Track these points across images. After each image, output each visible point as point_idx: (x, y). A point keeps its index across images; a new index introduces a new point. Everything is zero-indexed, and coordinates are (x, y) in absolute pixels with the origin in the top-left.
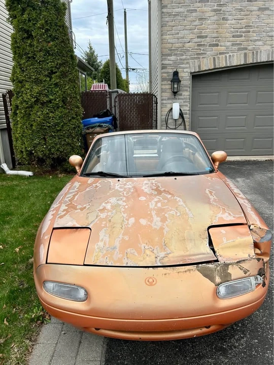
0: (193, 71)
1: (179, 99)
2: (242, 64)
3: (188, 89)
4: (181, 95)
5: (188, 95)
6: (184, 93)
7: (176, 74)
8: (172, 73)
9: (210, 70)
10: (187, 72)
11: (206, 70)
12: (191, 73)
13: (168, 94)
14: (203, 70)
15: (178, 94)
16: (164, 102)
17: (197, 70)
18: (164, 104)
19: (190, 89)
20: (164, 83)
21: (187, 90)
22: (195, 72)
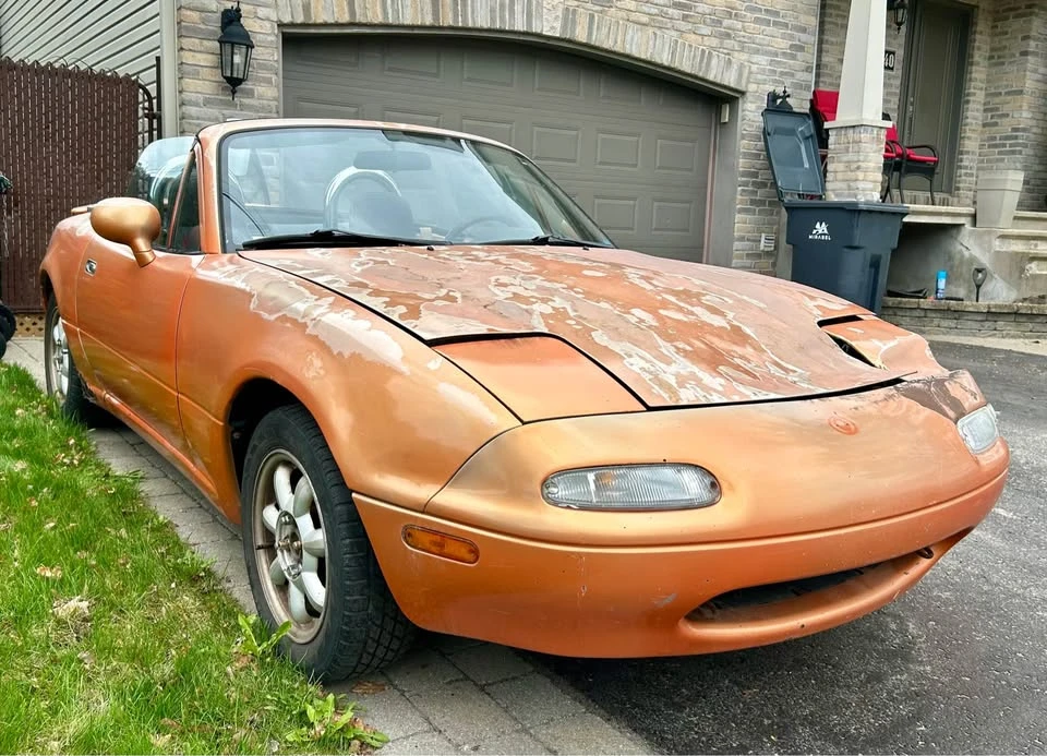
0: (287, 19)
1: (243, 107)
2: (428, 23)
3: (274, 78)
4: (250, 94)
5: (275, 99)
6: (260, 89)
7: (231, 18)
8: (219, 15)
9: (337, 25)
10: (268, 19)
11: (325, 25)
12: (281, 25)
13: (204, 84)
14: (320, 21)
15: (242, 91)
16: (192, 110)
17: (300, 19)
18: (192, 117)
19: (277, 79)
20: (186, 43)
21: (269, 81)
22: (292, 25)
